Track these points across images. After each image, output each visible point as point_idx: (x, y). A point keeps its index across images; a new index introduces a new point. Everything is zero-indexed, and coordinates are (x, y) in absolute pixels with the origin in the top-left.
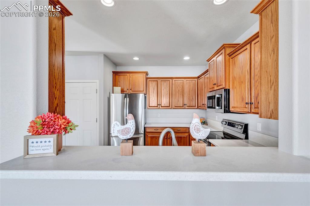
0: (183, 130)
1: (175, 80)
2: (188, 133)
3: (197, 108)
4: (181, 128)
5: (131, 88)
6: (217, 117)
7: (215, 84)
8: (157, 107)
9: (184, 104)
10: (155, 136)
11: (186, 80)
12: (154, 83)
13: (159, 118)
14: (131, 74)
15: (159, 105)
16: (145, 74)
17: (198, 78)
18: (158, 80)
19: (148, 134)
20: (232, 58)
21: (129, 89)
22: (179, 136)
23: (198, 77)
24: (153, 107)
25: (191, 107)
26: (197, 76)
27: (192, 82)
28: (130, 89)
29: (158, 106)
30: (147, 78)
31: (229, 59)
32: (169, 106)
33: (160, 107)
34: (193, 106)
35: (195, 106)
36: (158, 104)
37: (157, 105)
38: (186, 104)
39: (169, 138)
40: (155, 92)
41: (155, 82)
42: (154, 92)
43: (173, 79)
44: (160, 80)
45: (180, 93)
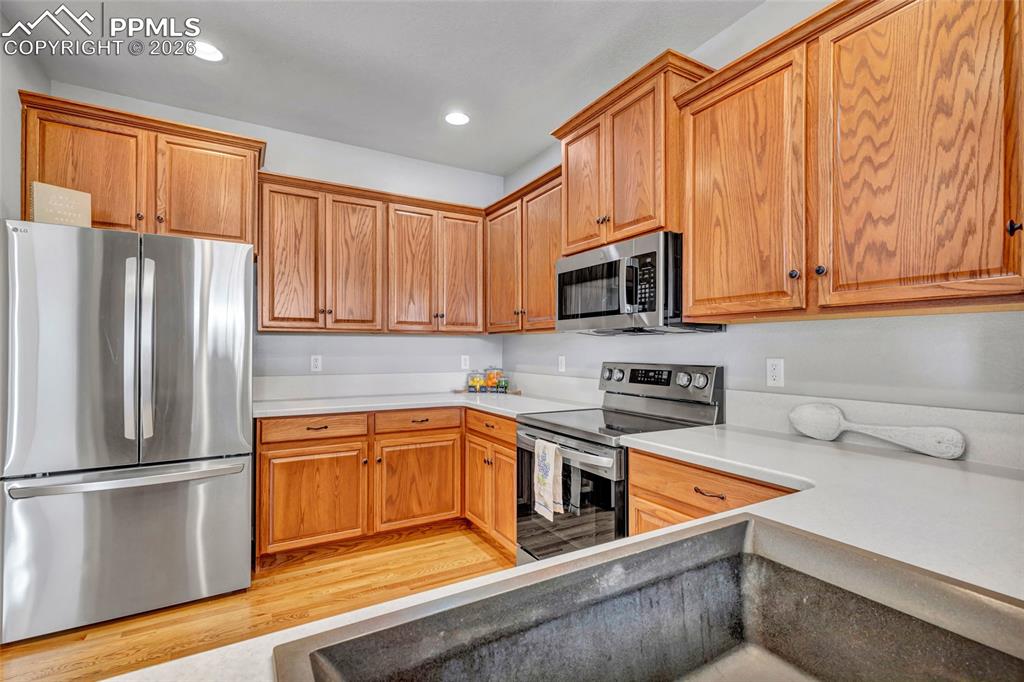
0: (438, 420)
1: (397, 206)
2: (457, 430)
3: (481, 330)
4: (434, 413)
5: (160, 213)
6: (562, 359)
7: (605, 220)
8: (315, 320)
9: (434, 313)
10: (311, 457)
11: (442, 213)
12: (300, 209)
13: (316, 374)
14: (163, 138)
15: (323, 312)
16: (250, 153)
17: (487, 215)
18: (319, 195)
19: (271, 453)
20: (693, 114)
21: (152, 217)
22: (423, 446)
23: (485, 210)
24: (295, 320)
25: (462, 324)
26: (483, 205)
27: (464, 225)
28: (159, 219)
29: (321, 316)
30: (262, 179)
31: (681, 119)
32: (369, 318)
33: (330, 324)
34: (467, 324)
35: (476, 324)
36: (321, 307)
37: (317, 311)
38: (440, 313)
39: (380, 461)
40: (302, 252)
41: (302, 200)
42: (297, 251)
43: (392, 201)
44: (330, 197)
45: (417, 265)
